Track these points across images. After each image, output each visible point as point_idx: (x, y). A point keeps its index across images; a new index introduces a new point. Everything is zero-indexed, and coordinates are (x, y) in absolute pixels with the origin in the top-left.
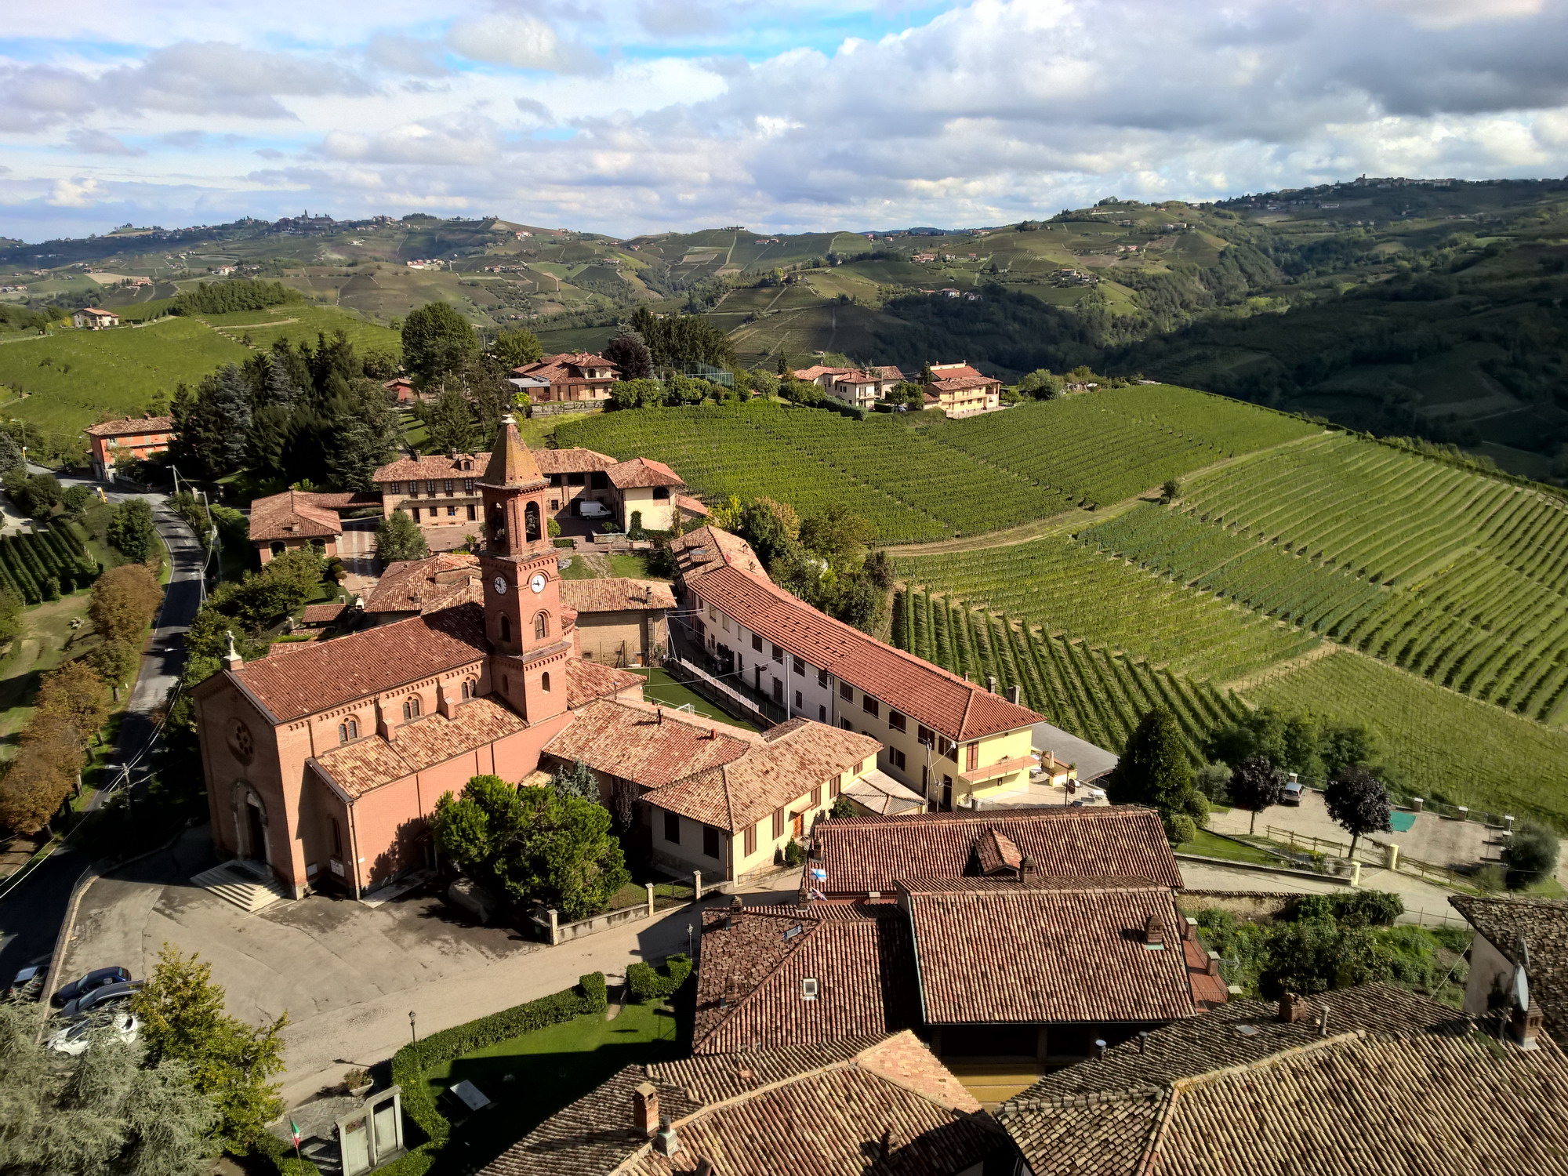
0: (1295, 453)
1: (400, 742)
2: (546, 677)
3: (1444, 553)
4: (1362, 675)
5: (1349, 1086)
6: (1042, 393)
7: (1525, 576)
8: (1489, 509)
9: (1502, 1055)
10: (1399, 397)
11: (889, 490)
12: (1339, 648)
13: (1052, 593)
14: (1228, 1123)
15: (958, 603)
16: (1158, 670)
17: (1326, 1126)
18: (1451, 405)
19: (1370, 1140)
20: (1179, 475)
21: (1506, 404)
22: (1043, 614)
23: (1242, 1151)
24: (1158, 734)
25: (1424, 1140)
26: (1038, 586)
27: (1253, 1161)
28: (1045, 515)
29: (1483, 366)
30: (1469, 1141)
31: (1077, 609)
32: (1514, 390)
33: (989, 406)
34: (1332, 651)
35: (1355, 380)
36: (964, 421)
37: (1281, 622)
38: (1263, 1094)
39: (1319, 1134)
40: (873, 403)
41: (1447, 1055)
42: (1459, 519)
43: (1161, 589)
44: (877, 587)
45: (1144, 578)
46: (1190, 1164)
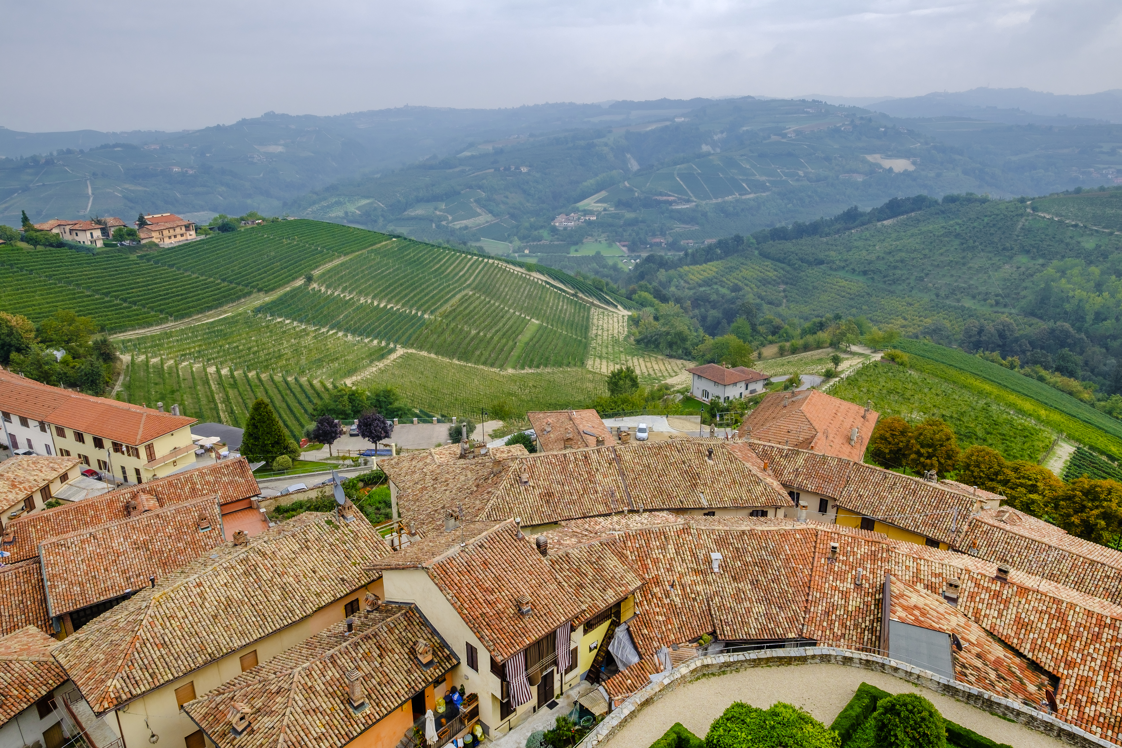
0: (377, 252)
3: (454, 296)
4: (417, 362)
5: (255, 566)
6: (225, 228)
7: (492, 302)
8: (474, 271)
9: (337, 528)
10: (440, 219)
11: (116, 297)
12: (405, 351)
13: (238, 347)
14: (184, 606)
15: (171, 362)
16: (303, 380)
17: (240, 589)
18: (465, 222)
19: (263, 589)
20: (314, 269)
21: (489, 219)
22: (232, 360)
23: (190, 618)
24: (260, 414)
25: (292, 579)
26: (229, 344)
27: (197, 620)
28: (233, 301)
29: (475, 201)
30: (314, 572)
31: (254, 353)
32: (491, 212)
33: (189, 238)
34: (402, 353)
35: (419, 211)
36: (172, 250)
37: (375, 342)
38: (206, 586)
39: (236, 595)
40: (102, 242)
41: (310, 536)
42: (460, 278)
43: (307, 334)
44: (105, 361)
45: (297, 329)
46: (158, 635)
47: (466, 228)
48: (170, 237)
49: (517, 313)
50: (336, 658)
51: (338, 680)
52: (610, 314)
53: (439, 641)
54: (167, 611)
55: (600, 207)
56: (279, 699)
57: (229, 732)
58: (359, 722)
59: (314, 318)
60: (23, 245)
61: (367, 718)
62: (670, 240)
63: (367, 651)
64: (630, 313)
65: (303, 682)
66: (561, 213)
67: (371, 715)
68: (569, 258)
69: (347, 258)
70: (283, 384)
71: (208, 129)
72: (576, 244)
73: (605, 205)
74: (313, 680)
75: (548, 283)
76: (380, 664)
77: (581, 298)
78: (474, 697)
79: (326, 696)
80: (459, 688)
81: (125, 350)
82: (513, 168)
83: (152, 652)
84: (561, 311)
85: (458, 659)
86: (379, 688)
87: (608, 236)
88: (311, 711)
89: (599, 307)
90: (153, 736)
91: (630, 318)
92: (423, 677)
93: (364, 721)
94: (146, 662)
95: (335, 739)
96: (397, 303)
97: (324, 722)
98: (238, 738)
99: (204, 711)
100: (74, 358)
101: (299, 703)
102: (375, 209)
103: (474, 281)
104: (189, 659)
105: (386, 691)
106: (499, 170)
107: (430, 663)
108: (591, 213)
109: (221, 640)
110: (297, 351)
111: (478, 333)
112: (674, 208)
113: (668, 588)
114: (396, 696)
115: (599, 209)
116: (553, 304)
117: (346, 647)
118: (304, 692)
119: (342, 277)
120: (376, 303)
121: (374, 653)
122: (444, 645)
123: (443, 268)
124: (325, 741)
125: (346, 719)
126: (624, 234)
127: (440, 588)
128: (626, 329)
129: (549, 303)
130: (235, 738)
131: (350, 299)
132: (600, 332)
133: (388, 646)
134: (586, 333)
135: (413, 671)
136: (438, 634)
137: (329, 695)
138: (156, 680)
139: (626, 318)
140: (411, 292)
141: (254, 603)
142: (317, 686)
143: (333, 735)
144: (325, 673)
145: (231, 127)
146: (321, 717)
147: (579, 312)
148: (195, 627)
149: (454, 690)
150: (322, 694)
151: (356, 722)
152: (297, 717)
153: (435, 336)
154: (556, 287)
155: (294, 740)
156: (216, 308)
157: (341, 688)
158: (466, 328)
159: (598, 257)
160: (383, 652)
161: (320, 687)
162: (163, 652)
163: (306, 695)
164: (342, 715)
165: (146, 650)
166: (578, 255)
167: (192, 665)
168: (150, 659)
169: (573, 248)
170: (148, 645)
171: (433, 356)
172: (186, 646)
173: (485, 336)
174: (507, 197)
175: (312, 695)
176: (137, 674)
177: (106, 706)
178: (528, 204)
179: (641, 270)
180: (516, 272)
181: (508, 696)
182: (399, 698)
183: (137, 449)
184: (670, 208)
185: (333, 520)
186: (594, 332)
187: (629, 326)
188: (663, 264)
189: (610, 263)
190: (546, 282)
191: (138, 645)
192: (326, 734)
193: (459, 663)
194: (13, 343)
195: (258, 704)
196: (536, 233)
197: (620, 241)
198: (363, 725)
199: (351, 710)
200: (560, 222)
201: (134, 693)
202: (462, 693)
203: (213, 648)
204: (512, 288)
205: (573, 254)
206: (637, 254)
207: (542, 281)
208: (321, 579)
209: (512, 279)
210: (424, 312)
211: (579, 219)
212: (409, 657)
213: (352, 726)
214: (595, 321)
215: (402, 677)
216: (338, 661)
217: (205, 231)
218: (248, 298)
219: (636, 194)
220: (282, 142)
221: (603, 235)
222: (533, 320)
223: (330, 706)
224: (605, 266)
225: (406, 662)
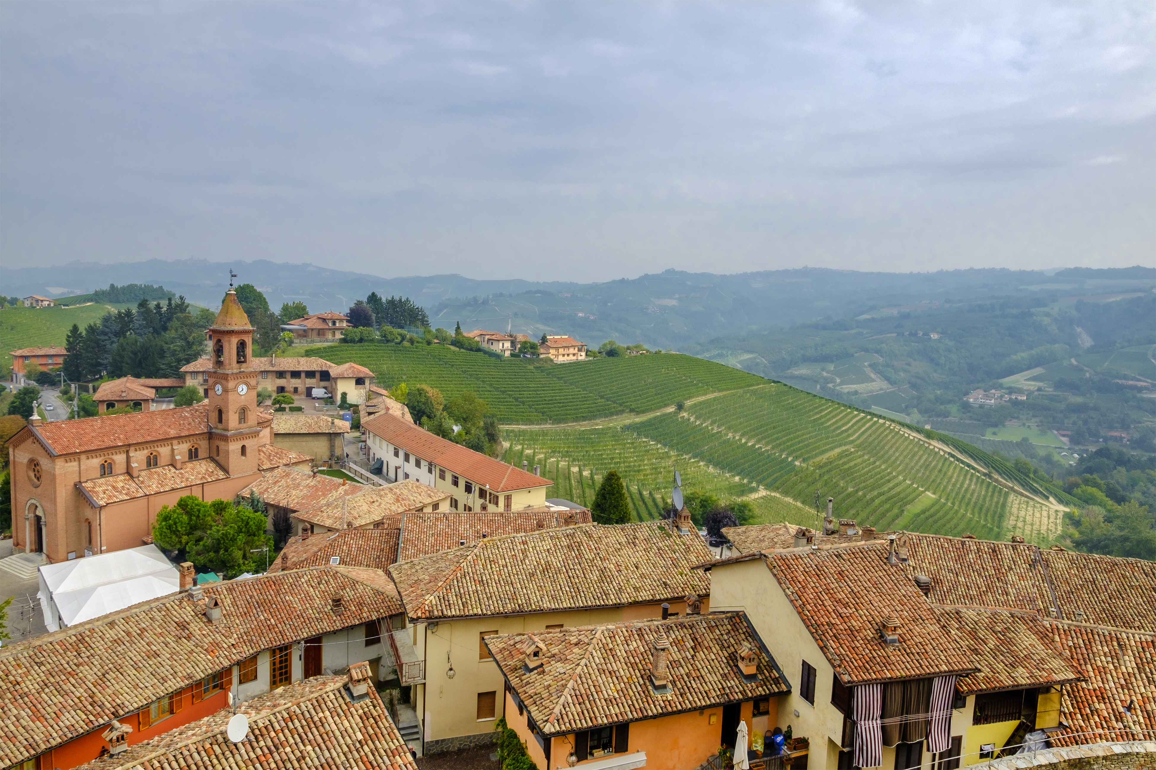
0: (754, 393)
1: (141, 479)
2: (243, 448)
3: (832, 449)
4: (780, 506)
5: (580, 544)
6: (612, 353)
7: (878, 463)
8: (860, 428)
9: (669, 536)
10: (827, 381)
11: (510, 395)
12: (768, 493)
13: (602, 455)
14: (506, 556)
15: (542, 456)
16: (658, 496)
17: (561, 559)
18: (855, 386)
19: (583, 565)
20: (687, 399)
21: (884, 387)
22: (594, 465)
23: (510, 568)
24: (611, 486)
25: (612, 566)
26: (594, 451)
27: (515, 572)
28: (606, 416)
29: (870, 366)
30: (637, 568)
31: (615, 463)
32: (888, 379)
33: (580, 358)
34: (764, 494)
35: (803, 371)
36: (563, 365)
37: (737, 478)
38: (530, 546)
39: (556, 563)
40: (509, 352)
41: (639, 535)
42: (843, 432)
43: (669, 457)
44: (490, 440)
45: (660, 451)
46: (478, 572)
47: (856, 393)
48: (564, 355)
49: (908, 482)
50: (644, 632)
51: (642, 654)
52: (1038, 505)
53: (767, 659)
54: (491, 556)
55: (1033, 385)
56: (576, 650)
57: (520, 668)
58: (657, 703)
59: (678, 444)
60: (453, 348)
61: (667, 703)
62: (1136, 436)
63: (680, 638)
64: (1067, 510)
65: (604, 641)
66: (978, 388)
67: (672, 702)
68: (983, 441)
69: (721, 394)
70: (638, 496)
71: (614, 282)
72: (995, 425)
73: (1040, 384)
74: (615, 643)
75: (953, 456)
76: (692, 656)
77: (996, 481)
78: (803, 743)
79: (626, 664)
80: (784, 729)
81: (507, 438)
82: (920, 334)
83: (469, 584)
84: (967, 490)
85: (789, 686)
86: (686, 678)
87: (1041, 422)
88: (607, 672)
89: (1022, 495)
90: (451, 669)
91: (1068, 516)
92: (741, 689)
93: (663, 705)
94: (462, 591)
95: (627, 709)
96: (767, 444)
97: (619, 688)
98: (528, 675)
99: (501, 646)
100: (466, 433)
101: (596, 658)
102: (757, 364)
103: (858, 438)
104: (499, 602)
105: (695, 686)
106: (903, 335)
107: (751, 677)
108: (1020, 391)
109: (533, 597)
110: (655, 469)
111: (857, 491)
112: (1145, 396)
113: (1122, 710)
114: (705, 695)
115: (1032, 388)
116: (957, 481)
117: (657, 627)
118: (603, 651)
119: (713, 411)
120: (743, 441)
121: (687, 643)
122: (772, 665)
123: (823, 420)
124: (615, 706)
125: (643, 695)
126: (1066, 421)
127: (778, 580)
128: (1060, 528)
129: (951, 477)
130: (525, 674)
131: (717, 433)
132: (1020, 524)
133: (705, 642)
134: (1000, 522)
135: (730, 678)
136: (768, 651)
137: (629, 664)
138: (466, 609)
139: (1061, 515)
140: (784, 436)
141: (571, 574)
142: (618, 651)
143: (625, 704)
144: (629, 642)
145: (634, 281)
146: (616, 682)
147: (992, 496)
148: (512, 577)
149: (777, 731)
150: (622, 660)
151: (654, 702)
152: (591, 672)
153: (804, 485)
154: (963, 462)
155: (583, 691)
156: (590, 420)
157: (643, 662)
158: (842, 484)
159: (1024, 444)
160: (698, 646)
161: (621, 652)
162: (479, 588)
163: (605, 655)
164: (639, 689)
165: (464, 581)
166: (997, 438)
167: (501, 609)
168: (466, 589)
169: (990, 430)
170: (468, 578)
171: (799, 504)
172: (500, 590)
173: (865, 495)
174: (909, 364)
175: (611, 657)
176: (452, 599)
177: (419, 615)
178: (934, 374)
179: (1088, 464)
180: (911, 438)
181: (852, 745)
182: (709, 699)
183: (497, 497)
184: (1139, 395)
185: (667, 527)
186: (1012, 522)
187: (1064, 524)
188: (1122, 461)
189: (1042, 453)
190: (949, 453)
191: (459, 575)
192: (618, 700)
193: (789, 692)
194: (426, 411)
195: (555, 650)
196: (942, 407)
197: (1058, 430)
198: (662, 708)
199: (650, 688)
200: (975, 398)
201: (445, 613)
202: (788, 735)
203: (524, 601)
204: (905, 453)
205: (989, 437)
206: (1082, 448)
207: (945, 452)
208: (642, 576)
209: (906, 443)
210: (796, 458)
211: (1002, 397)
212: (728, 662)
213: (649, 705)
214: (1014, 510)
215: (716, 679)
216: (646, 636)
217: (594, 353)
218: (619, 416)
219: (1088, 375)
220: (677, 296)
221: (1034, 420)
222: (927, 493)
223: (629, 675)
224: (1033, 456)
225: (723, 665)
